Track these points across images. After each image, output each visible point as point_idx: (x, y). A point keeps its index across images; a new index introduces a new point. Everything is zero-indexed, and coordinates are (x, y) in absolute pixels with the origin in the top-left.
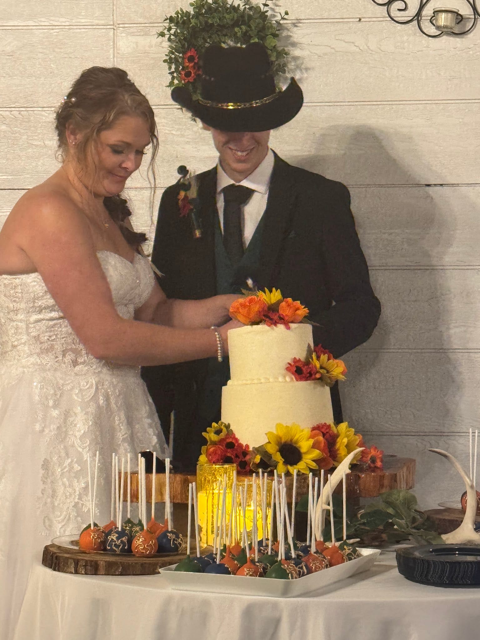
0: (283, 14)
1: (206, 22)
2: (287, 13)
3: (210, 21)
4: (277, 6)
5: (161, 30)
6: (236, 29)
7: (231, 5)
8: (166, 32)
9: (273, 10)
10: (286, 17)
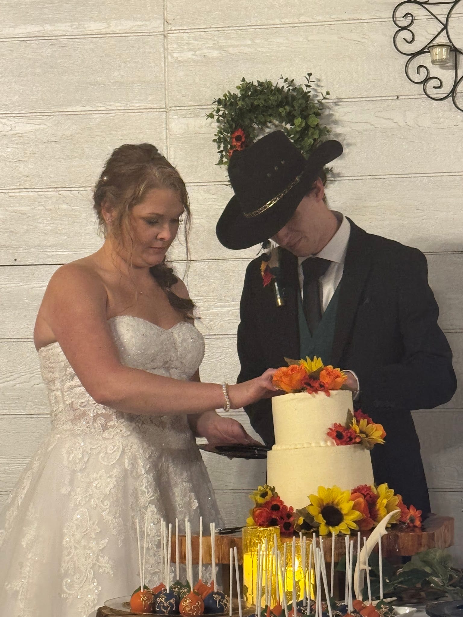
0: (325, 94)
1: (252, 104)
2: (328, 93)
3: (256, 103)
4: (319, 86)
5: (210, 111)
6: (281, 110)
7: (275, 87)
8: (214, 113)
9: (315, 90)
10: (328, 97)
